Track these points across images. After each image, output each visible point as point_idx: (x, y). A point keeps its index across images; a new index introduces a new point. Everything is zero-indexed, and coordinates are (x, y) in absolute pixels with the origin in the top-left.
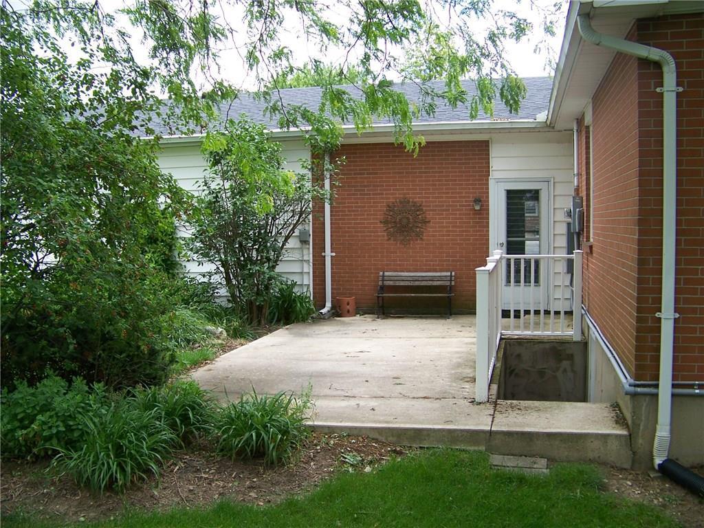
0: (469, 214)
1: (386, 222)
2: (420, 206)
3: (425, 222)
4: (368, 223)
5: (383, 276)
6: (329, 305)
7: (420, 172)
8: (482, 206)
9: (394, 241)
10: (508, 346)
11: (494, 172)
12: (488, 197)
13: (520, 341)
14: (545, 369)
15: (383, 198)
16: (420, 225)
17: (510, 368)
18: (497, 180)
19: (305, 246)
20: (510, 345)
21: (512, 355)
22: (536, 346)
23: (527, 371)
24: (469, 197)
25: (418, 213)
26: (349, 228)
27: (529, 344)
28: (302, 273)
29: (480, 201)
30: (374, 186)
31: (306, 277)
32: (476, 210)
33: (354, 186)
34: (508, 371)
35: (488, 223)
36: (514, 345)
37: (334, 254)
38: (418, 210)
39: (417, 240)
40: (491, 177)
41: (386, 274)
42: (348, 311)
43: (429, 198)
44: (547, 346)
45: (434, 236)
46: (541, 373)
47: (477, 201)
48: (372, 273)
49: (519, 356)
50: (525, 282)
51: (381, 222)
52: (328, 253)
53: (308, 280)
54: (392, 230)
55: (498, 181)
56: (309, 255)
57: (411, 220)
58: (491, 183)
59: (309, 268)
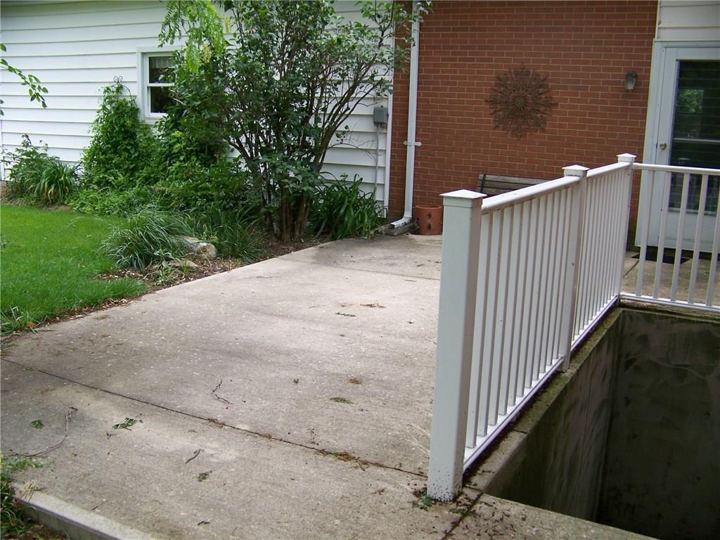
0: (618, 96)
1: (492, 102)
2: (545, 79)
3: (550, 105)
4: (468, 102)
5: (484, 180)
6: (408, 215)
7: (548, 29)
8: (637, 84)
9: (503, 130)
10: (628, 319)
11: (662, 31)
12: (649, 71)
13: (650, 314)
14: (686, 366)
15: (491, 66)
16: (542, 109)
17: (627, 356)
18: (666, 44)
19: (380, 130)
20: (631, 318)
21: (632, 334)
22: (676, 325)
23: (656, 364)
24: (619, 70)
25: (541, 90)
26: (442, 107)
27: (664, 321)
28: (375, 167)
29: (636, 77)
30: (480, 48)
31: (380, 173)
32: (628, 91)
33: (452, 47)
34: (623, 360)
35: (645, 111)
36: (638, 318)
37: (419, 144)
38: (541, 87)
39: (536, 131)
40: (656, 39)
41: (489, 177)
42: (429, 227)
43: (558, 68)
44: (696, 328)
45: (561, 126)
46: (680, 372)
47: (632, 76)
48: (469, 175)
49: (644, 338)
50: (689, 207)
51: (486, 101)
52: (412, 142)
53: (384, 178)
54: (501, 113)
55: (668, 45)
56: (385, 143)
57: (530, 101)
58: (656, 48)
59: (385, 161)
